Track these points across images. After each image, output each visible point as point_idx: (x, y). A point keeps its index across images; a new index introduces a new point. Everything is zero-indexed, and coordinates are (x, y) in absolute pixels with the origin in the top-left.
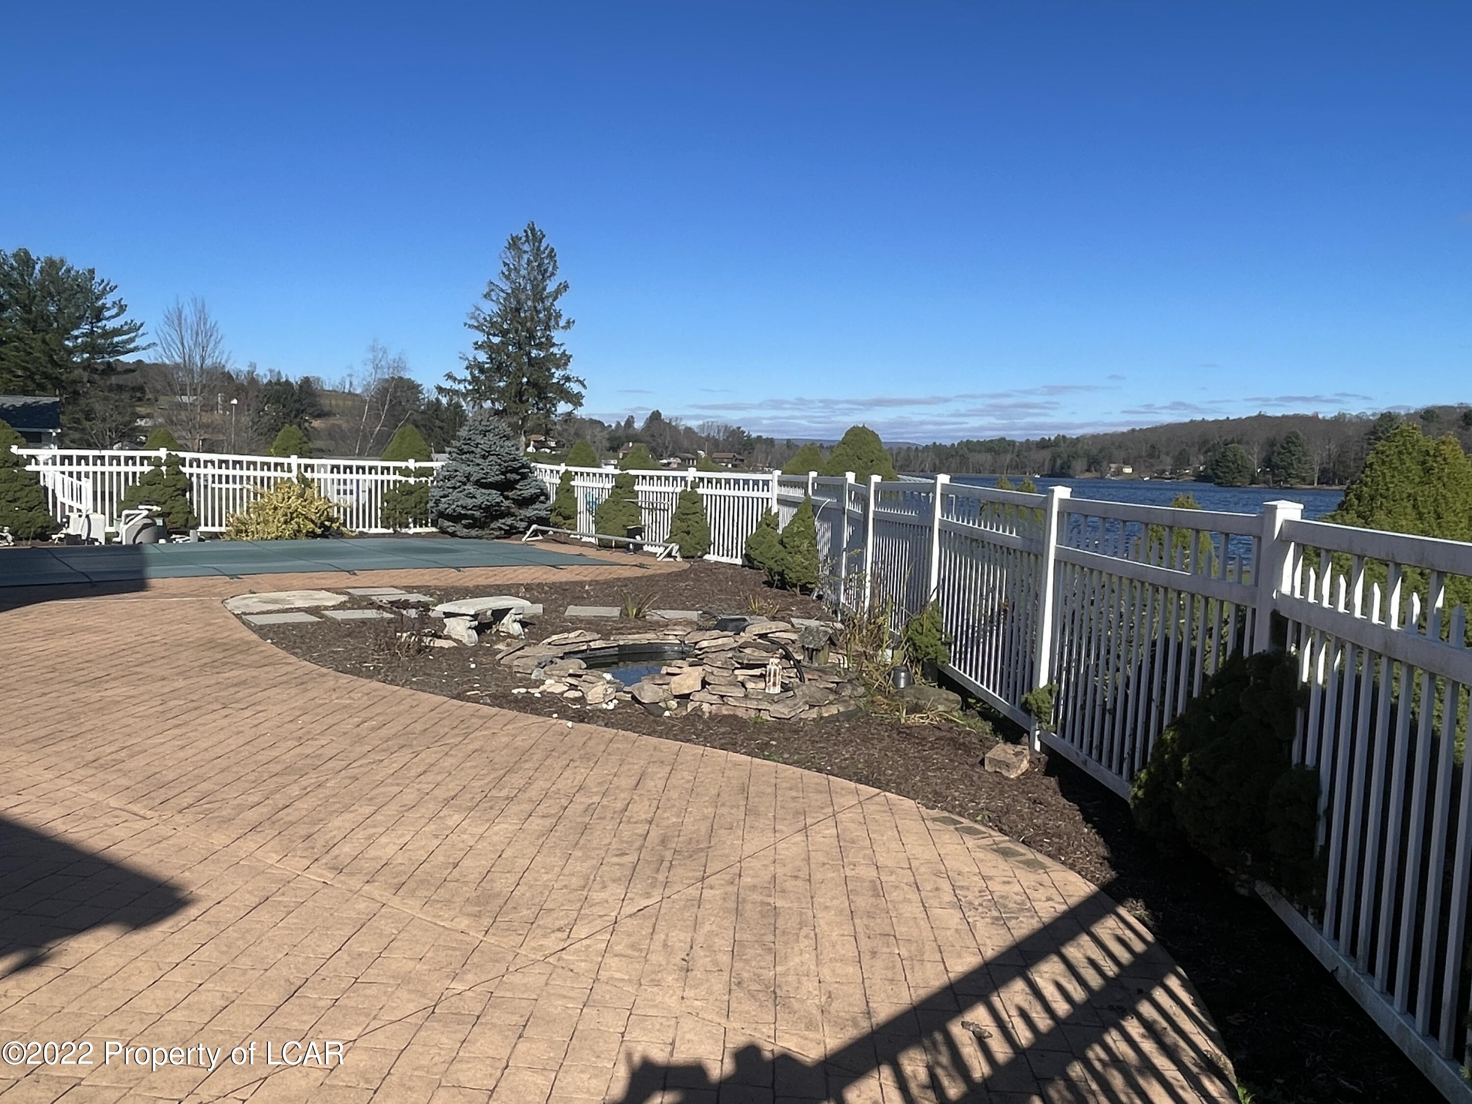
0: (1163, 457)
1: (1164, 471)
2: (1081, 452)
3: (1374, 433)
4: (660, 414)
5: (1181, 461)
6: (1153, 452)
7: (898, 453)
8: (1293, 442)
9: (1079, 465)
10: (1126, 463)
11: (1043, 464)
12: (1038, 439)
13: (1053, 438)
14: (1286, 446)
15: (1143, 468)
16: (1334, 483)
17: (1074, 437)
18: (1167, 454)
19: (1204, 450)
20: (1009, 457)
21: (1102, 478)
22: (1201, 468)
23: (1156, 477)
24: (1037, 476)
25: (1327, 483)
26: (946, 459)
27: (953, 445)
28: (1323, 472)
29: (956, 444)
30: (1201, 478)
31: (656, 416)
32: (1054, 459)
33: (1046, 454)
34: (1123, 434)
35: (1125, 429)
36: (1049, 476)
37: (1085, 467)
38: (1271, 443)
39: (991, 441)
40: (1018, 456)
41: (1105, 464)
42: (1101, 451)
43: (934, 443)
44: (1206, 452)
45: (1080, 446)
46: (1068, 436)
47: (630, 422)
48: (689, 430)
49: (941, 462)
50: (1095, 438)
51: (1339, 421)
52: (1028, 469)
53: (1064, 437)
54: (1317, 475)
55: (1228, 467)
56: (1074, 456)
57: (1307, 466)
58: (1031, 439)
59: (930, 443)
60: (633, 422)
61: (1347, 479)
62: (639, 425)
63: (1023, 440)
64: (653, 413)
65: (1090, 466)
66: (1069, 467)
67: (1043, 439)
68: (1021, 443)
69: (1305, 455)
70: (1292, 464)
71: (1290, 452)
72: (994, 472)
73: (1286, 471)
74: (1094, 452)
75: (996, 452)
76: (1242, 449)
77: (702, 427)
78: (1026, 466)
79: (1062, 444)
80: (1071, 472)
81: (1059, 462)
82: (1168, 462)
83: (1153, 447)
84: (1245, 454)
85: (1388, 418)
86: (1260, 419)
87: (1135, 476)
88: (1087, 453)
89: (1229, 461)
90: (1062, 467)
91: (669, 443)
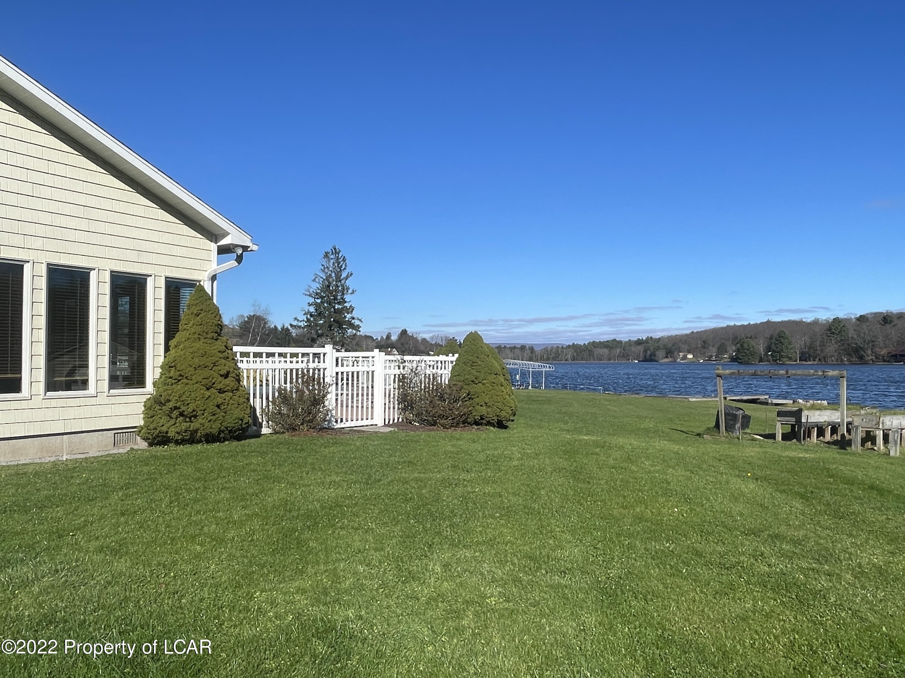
0: (711, 348)
1: (711, 356)
2: (661, 347)
3: (830, 329)
4: (406, 331)
5: (722, 350)
6: (705, 345)
7: (551, 350)
8: (782, 337)
9: (661, 354)
10: (689, 352)
11: (639, 354)
12: (636, 339)
13: (644, 338)
14: (778, 339)
15: (699, 355)
16: (810, 360)
17: (657, 337)
18: (713, 346)
19: (735, 343)
20: (618, 350)
21: (675, 361)
22: (734, 354)
23: (708, 360)
24: (636, 361)
25: (805, 360)
26: (580, 353)
27: (585, 344)
28: (802, 353)
29: (586, 344)
30: (734, 360)
31: (404, 332)
32: (645, 351)
33: (641, 348)
34: (687, 335)
35: (688, 332)
36: (643, 361)
37: (665, 355)
38: (771, 338)
39: (607, 341)
40: (624, 350)
41: (676, 353)
42: (674, 345)
43: (574, 343)
45: (661, 342)
46: (653, 337)
47: (389, 337)
48: (424, 340)
49: (577, 355)
50: (670, 338)
51: (815, 323)
52: (631, 357)
53: (651, 338)
54: (798, 356)
55: (744, 352)
56: (658, 348)
57: (792, 351)
58: (632, 340)
59: (571, 344)
60: (391, 336)
61: (816, 357)
62: (394, 338)
63: (627, 340)
64: (402, 330)
65: (667, 354)
66: (655, 355)
67: (639, 339)
68: (626, 342)
69: (790, 344)
70: (783, 350)
71: (781, 342)
72: (610, 360)
73: (780, 354)
74: (670, 346)
75: (610, 348)
76: (754, 342)
77: (432, 338)
78: (629, 356)
79: (650, 341)
80: (656, 359)
81: (649, 353)
82: (713, 351)
83: (704, 342)
84: (754, 344)
85: (837, 320)
86: (768, 323)
87: (694, 360)
88: (665, 347)
89: (745, 349)
90: (651, 356)
91: (412, 348)
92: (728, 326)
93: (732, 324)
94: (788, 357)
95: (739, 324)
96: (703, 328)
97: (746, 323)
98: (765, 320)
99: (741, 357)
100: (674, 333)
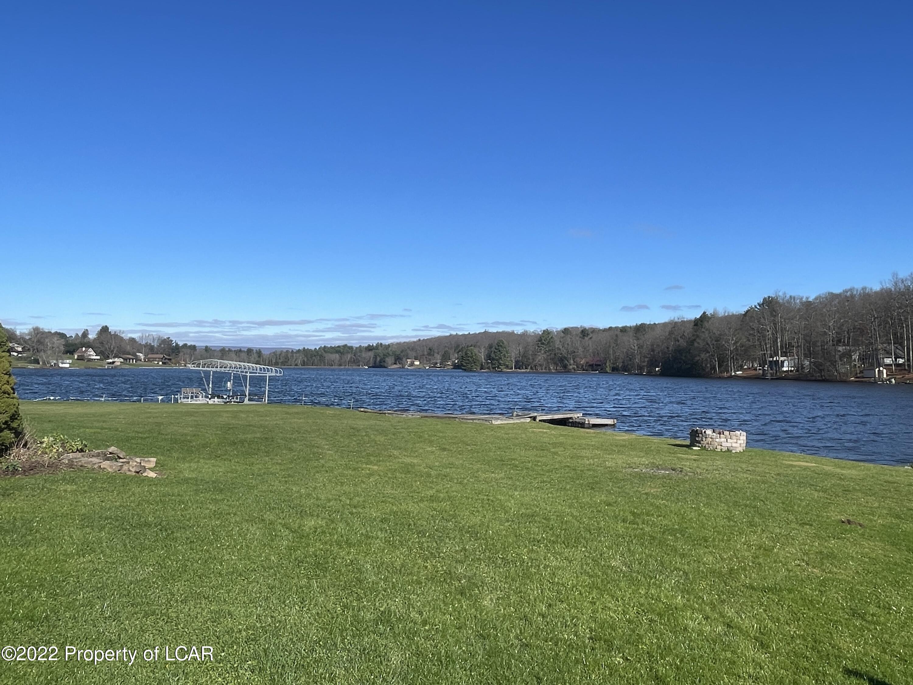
0: (436, 355)
1: (437, 363)
2: (391, 354)
3: (540, 340)
4: (108, 328)
5: (445, 357)
6: (431, 351)
7: (280, 355)
8: (501, 346)
9: (390, 360)
10: (416, 359)
11: (369, 361)
12: (366, 345)
13: (375, 345)
14: (497, 347)
15: (425, 362)
16: (523, 368)
17: (387, 344)
18: (438, 354)
19: (457, 351)
20: (349, 356)
21: (403, 368)
22: (456, 361)
23: (433, 367)
24: (367, 367)
25: (519, 369)
26: (311, 357)
27: (316, 349)
28: (517, 362)
29: (317, 348)
30: (456, 367)
31: (105, 329)
32: (375, 357)
33: (371, 354)
34: (414, 342)
35: (415, 340)
36: (373, 367)
37: (393, 362)
38: (490, 347)
39: (339, 347)
40: (354, 355)
41: (404, 359)
42: (402, 352)
43: (304, 348)
44: (458, 352)
45: (390, 349)
46: (383, 344)
47: (85, 334)
48: (132, 340)
49: (308, 360)
50: (398, 344)
51: (524, 335)
52: (361, 363)
53: (381, 344)
54: (514, 364)
55: (468, 360)
56: (386, 355)
57: (509, 359)
58: (362, 345)
59: (301, 348)
60: (88, 334)
61: (529, 366)
62: (92, 336)
63: (358, 346)
64: (103, 328)
65: (396, 361)
66: (384, 362)
67: (370, 345)
68: (357, 348)
70: (501, 358)
71: (499, 351)
72: (340, 365)
73: (498, 362)
74: (398, 353)
75: (341, 353)
76: (476, 350)
77: (142, 338)
78: (359, 361)
79: (380, 348)
80: (386, 365)
81: (378, 359)
82: (438, 358)
83: (430, 349)
84: (477, 353)
85: (547, 333)
86: (486, 334)
87: (421, 366)
88: (394, 353)
89: (469, 357)
90: (380, 362)
91: (114, 348)
92: (451, 335)
93: (454, 333)
94: (505, 365)
95: (460, 333)
96: (429, 336)
97: (466, 333)
98: (483, 331)
99: (465, 364)
100: (402, 340)
